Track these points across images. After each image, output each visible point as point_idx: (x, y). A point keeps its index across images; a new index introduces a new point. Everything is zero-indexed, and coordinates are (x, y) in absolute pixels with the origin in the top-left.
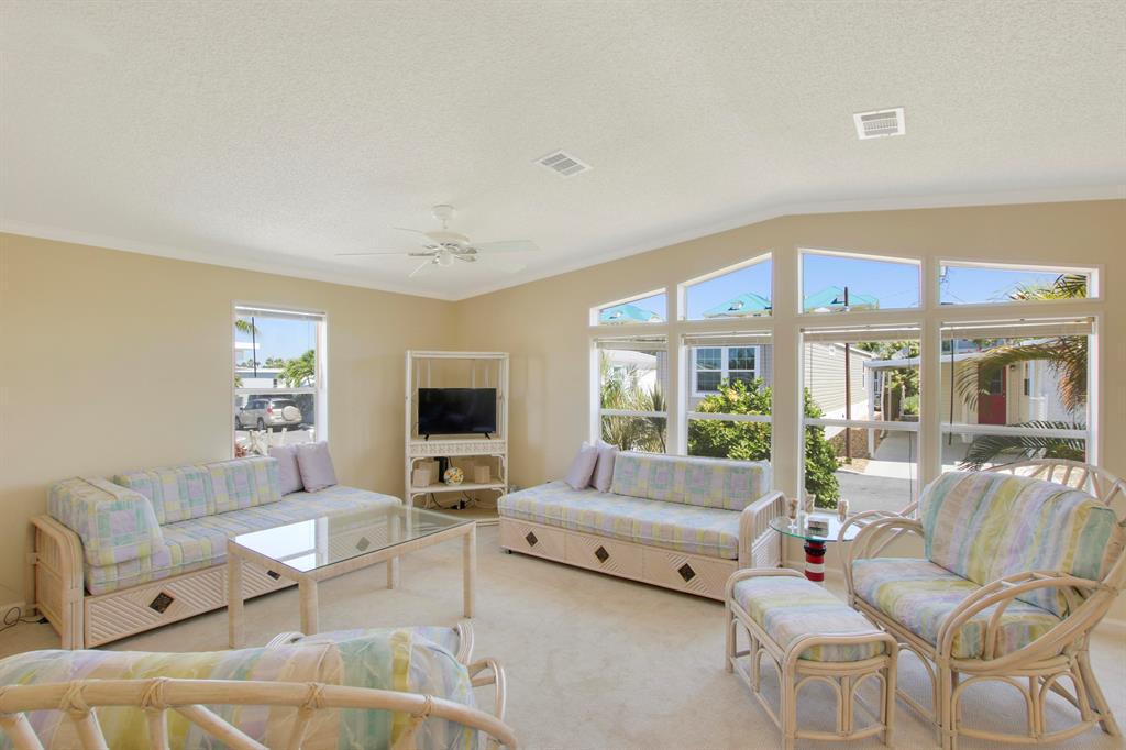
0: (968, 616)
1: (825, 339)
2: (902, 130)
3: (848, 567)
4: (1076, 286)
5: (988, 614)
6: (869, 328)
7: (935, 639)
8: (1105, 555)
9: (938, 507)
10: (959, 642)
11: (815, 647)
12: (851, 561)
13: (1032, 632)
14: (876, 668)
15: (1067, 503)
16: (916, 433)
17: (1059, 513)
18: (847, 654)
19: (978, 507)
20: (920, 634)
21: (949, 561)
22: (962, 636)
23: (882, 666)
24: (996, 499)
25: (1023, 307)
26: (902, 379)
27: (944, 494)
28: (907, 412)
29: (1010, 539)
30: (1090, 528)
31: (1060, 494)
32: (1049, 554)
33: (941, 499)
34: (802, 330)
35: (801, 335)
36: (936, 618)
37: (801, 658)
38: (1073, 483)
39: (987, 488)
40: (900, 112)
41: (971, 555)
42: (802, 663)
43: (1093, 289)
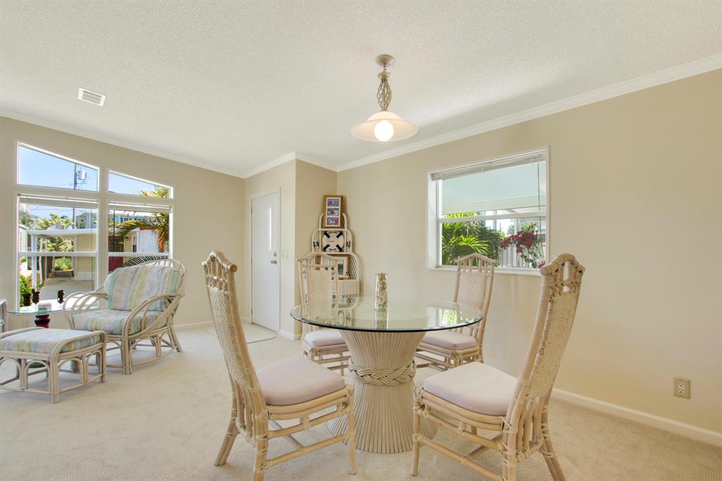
0: (133, 317)
1: (36, 203)
2: (102, 104)
3: (71, 320)
4: (166, 192)
5: (141, 315)
6: (67, 198)
7: (121, 331)
8: (178, 286)
9: (114, 284)
10: (131, 328)
11: (69, 344)
12: (72, 315)
13: (157, 317)
14: (98, 348)
15: (166, 271)
16: (95, 257)
17: (163, 275)
18: (85, 343)
19: (132, 280)
20: (114, 332)
21: (120, 306)
22: (133, 325)
23: (100, 347)
24: (140, 275)
25: (144, 198)
26: (53, 247)
27: (117, 277)
28: (58, 269)
29: (146, 288)
30: (173, 277)
31: (163, 269)
32: (161, 290)
33: (115, 281)
34: (19, 195)
35: (18, 198)
36: (121, 322)
37: (61, 352)
38: (167, 265)
39: (136, 272)
40: (103, 98)
41: (131, 300)
42: (62, 354)
43: (171, 195)
